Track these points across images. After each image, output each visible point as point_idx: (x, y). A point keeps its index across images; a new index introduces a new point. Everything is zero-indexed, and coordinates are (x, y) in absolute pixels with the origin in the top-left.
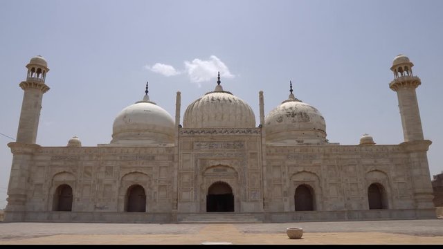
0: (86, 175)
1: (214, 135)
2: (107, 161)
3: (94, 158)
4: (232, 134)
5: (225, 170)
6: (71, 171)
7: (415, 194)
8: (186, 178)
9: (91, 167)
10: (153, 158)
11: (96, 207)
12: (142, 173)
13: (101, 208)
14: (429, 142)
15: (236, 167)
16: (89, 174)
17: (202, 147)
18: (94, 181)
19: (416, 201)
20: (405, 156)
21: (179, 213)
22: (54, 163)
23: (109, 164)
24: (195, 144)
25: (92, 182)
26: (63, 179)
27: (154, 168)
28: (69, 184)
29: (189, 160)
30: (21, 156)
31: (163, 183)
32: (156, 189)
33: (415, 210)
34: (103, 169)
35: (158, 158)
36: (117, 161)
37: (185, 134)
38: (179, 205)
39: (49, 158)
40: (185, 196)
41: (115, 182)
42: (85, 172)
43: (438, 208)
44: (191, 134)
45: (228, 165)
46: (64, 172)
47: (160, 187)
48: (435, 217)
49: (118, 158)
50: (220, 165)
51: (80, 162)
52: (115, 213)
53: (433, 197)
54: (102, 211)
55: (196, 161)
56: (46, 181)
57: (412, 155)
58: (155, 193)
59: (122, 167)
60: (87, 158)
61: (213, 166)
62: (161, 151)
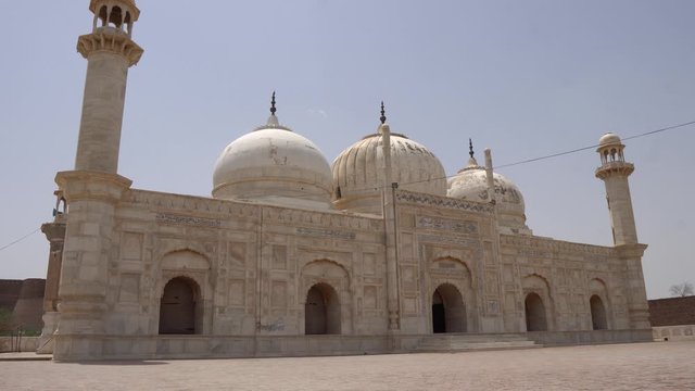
0: (234, 260)
1: (441, 206)
2: (274, 234)
3: (249, 225)
4: (462, 209)
5: (453, 266)
6: (202, 249)
7: (631, 311)
8: (408, 275)
9: (242, 244)
10: (353, 237)
11: (259, 326)
12: (334, 262)
13: (270, 328)
14: (645, 246)
15: (469, 262)
16: (240, 258)
17: (427, 225)
18: (251, 274)
19: (632, 320)
20: (619, 262)
21: (405, 336)
22: (164, 229)
23: (279, 240)
24: (418, 219)
25: (247, 276)
26: (182, 264)
27: (355, 255)
28: (192, 276)
29: (411, 245)
30: (102, 205)
31: (369, 282)
32: (360, 292)
33: (631, 331)
34: (267, 250)
35: (359, 237)
36: (292, 235)
37: (404, 200)
38: (402, 321)
39: (153, 217)
40: (409, 305)
41: (292, 276)
42: (234, 255)
43: (654, 328)
44: (411, 202)
45: (460, 257)
46: (187, 250)
47: (366, 288)
48: (651, 340)
49: (295, 231)
50: (449, 257)
51: (220, 232)
52: (295, 337)
53: (648, 314)
54: (271, 333)
55: (421, 249)
56: (148, 267)
57: (629, 262)
58: (360, 299)
59: (303, 249)
60: (234, 224)
61: (441, 258)
62: (365, 225)
